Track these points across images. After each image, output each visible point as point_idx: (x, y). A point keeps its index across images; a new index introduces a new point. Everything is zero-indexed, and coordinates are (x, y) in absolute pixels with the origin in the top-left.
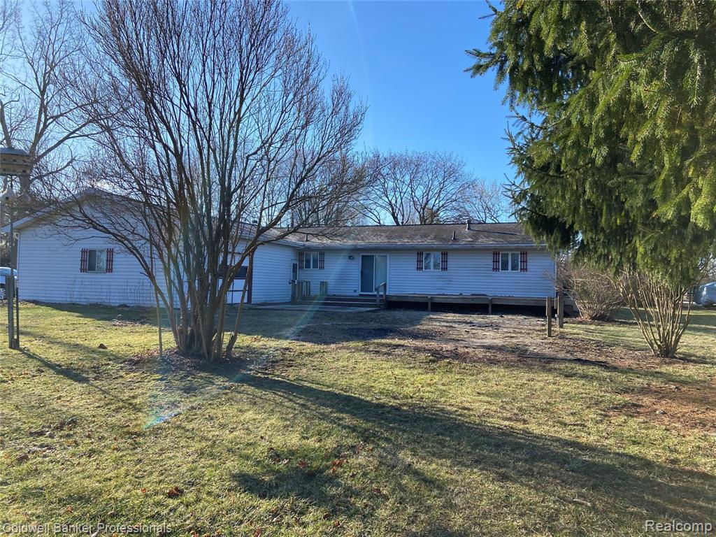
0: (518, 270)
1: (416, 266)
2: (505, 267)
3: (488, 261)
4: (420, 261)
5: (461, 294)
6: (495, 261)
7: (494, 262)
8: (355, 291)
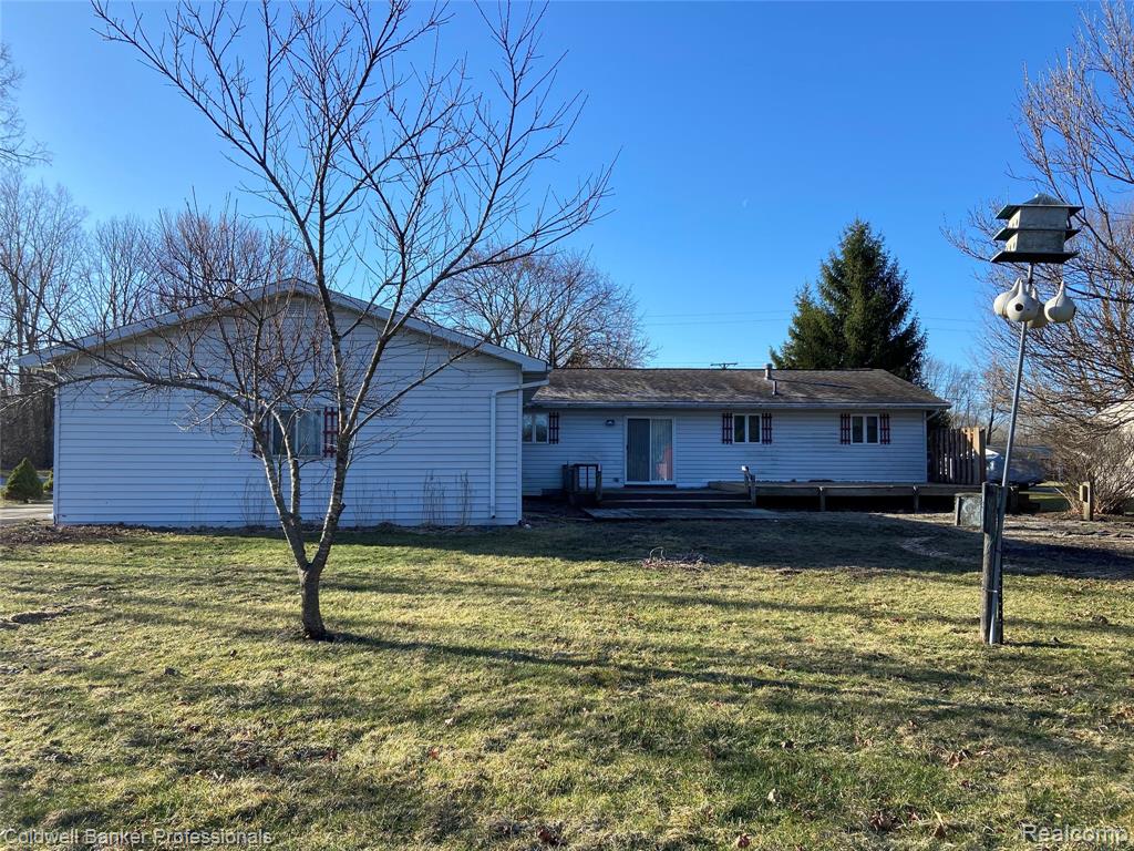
0: (876, 441)
1: (721, 436)
2: (858, 439)
3: (833, 428)
4: (727, 429)
5: (794, 481)
6: (844, 429)
7: (842, 429)
8: (616, 480)
